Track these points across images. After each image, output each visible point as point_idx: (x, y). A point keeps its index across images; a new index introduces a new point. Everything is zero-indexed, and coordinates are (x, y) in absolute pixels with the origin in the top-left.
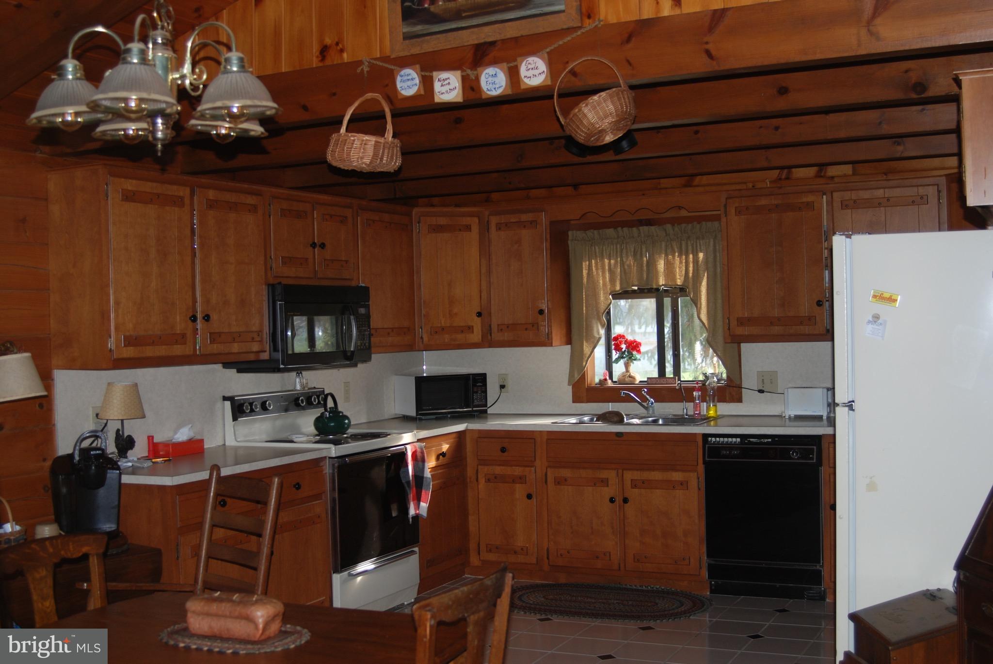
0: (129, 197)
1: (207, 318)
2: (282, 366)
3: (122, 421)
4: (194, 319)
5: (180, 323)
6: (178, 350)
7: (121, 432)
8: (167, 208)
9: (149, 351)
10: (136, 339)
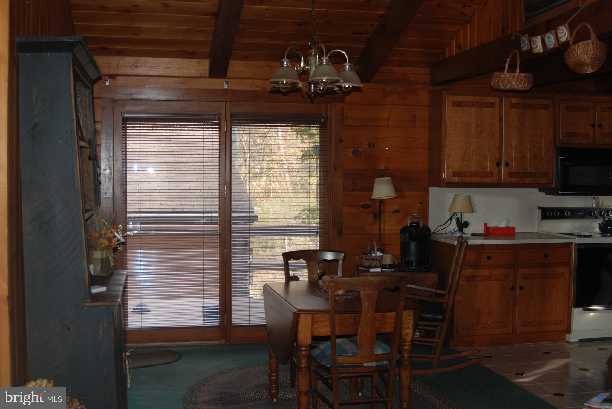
0: (457, 104)
1: (507, 164)
2: (560, 192)
3: (461, 213)
4: (498, 164)
5: (489, 166)
6: (488, 180)
7: (460, 219)
8: (484, 109)
9: (468, 180)
10: (459, 173)
